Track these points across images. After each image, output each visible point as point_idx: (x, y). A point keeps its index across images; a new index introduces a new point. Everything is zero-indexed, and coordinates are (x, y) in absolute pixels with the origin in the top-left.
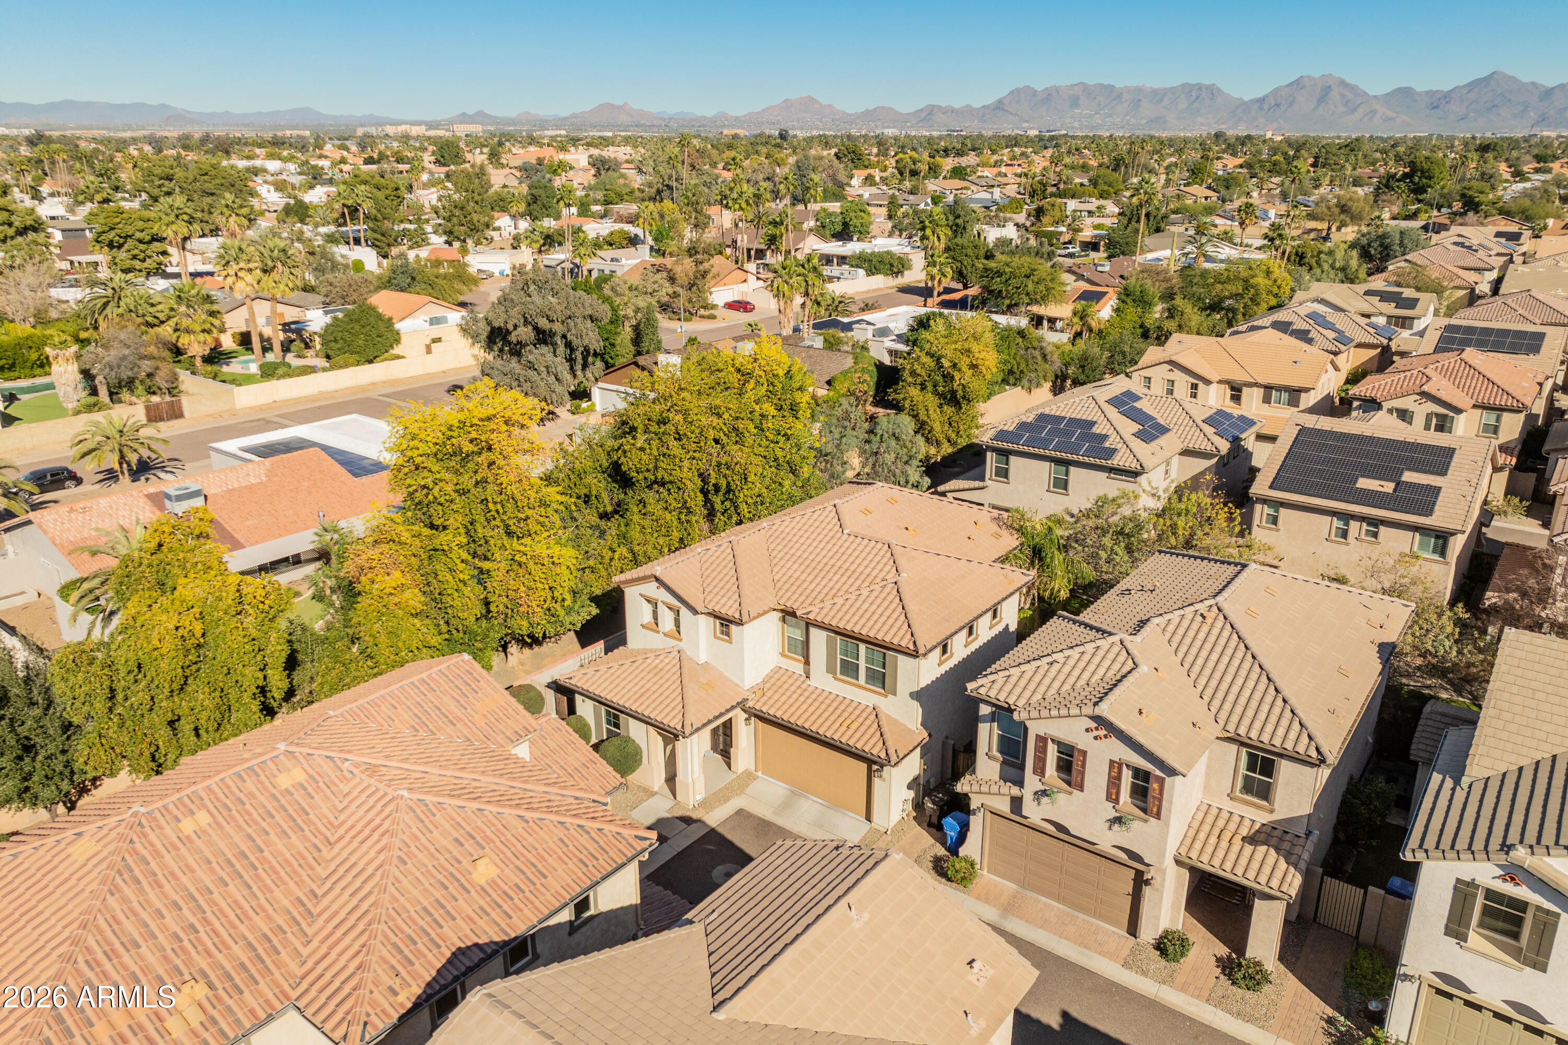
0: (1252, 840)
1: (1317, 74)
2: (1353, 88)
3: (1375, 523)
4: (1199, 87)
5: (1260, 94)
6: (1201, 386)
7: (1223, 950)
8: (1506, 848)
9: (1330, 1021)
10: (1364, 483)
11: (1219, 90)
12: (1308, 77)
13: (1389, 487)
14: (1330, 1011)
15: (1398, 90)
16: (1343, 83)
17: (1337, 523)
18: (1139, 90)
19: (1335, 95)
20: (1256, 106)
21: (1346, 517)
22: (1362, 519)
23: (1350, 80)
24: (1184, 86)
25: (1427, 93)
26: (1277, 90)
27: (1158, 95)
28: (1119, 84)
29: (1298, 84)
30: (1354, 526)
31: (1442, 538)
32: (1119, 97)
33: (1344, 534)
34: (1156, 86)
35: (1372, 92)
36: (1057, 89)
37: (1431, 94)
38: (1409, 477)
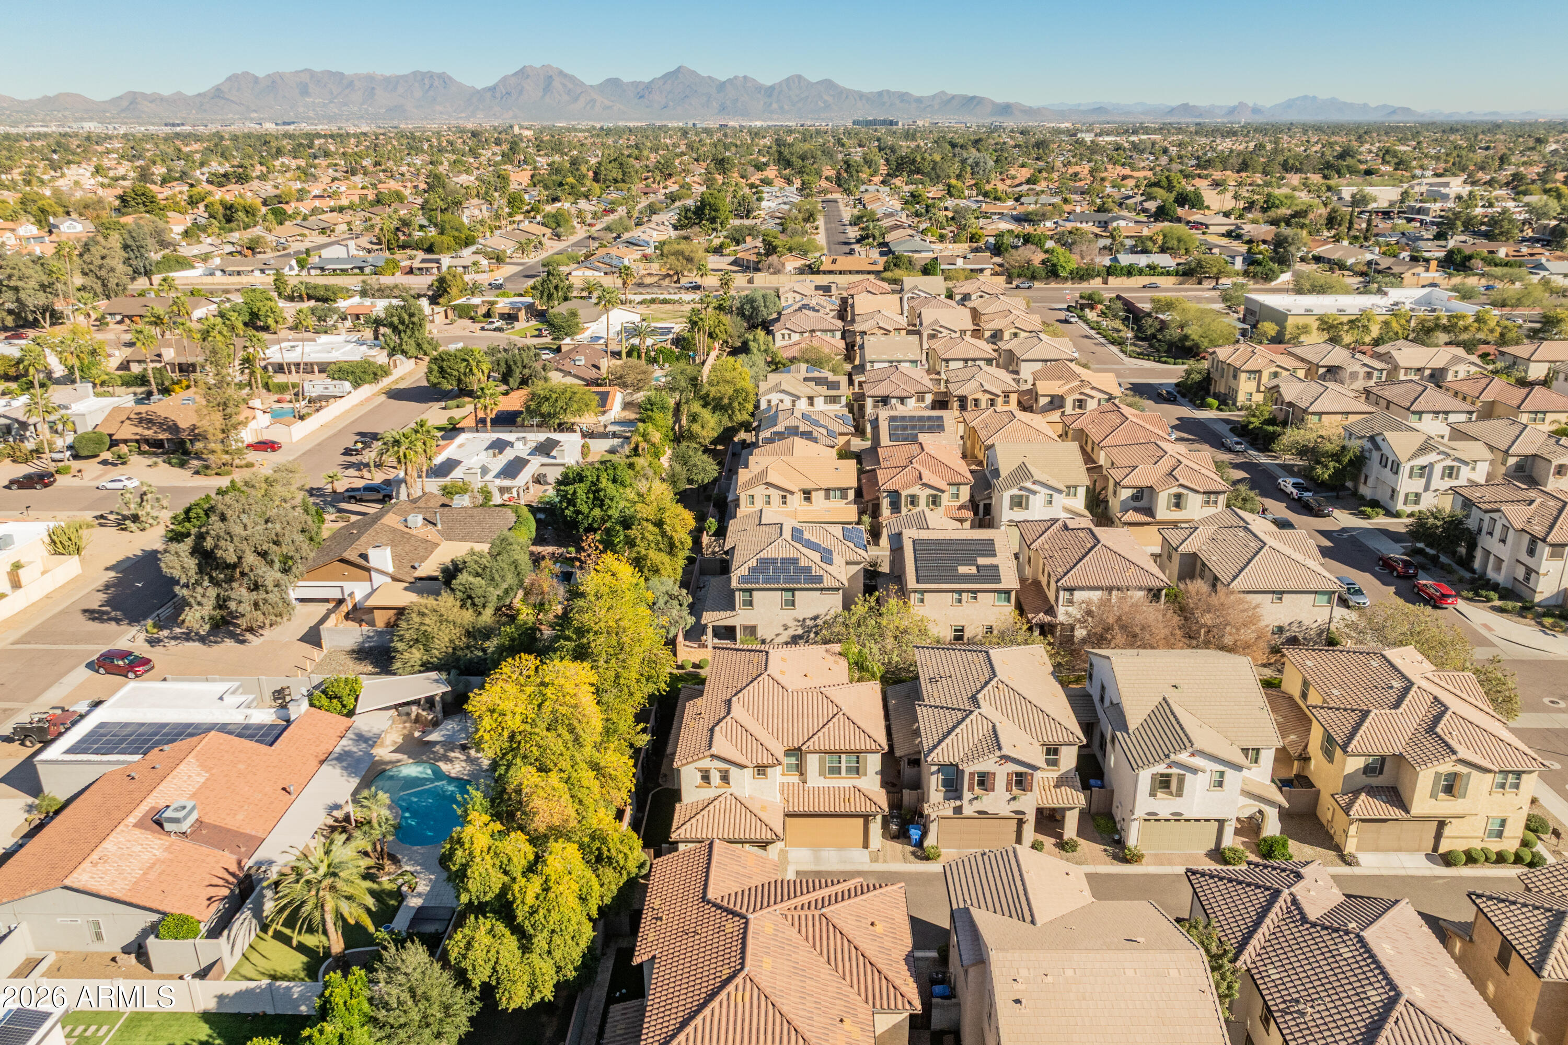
0: (1057, 786)
1: (538, 65)
2: (572, 79)
3: (975, 592)
4: (431, 75)
5: (490, 84)
6: (788, 496)
7: (1053, 840)
8: (1167, 756)
9: (1105, 850)
10: (962, 570)
11: (450, 78)
12: (531, 66)
13: (973, 570)
14: (1103, 847)
15: (609, 80)
16: (561, 73)
17: (956, 596)
18: (370, 78)
19: (557, 84)
20: (489, 94)
21: (960, 592)
22: (968, 591)
23: (567, 71)
24: (415, 73)
25: (633, 83)
26: (504, 79)
27: (392, 83)
28: (348, 71)
29: (523, 73)
30: (964, 595)
31: (1008, 592)
32: (351, 84)
33: (960, 601)
34: (387, 74)
35: (588, 83)
36: (281, 76)
37: (635, 84)
38: (981, 561)
